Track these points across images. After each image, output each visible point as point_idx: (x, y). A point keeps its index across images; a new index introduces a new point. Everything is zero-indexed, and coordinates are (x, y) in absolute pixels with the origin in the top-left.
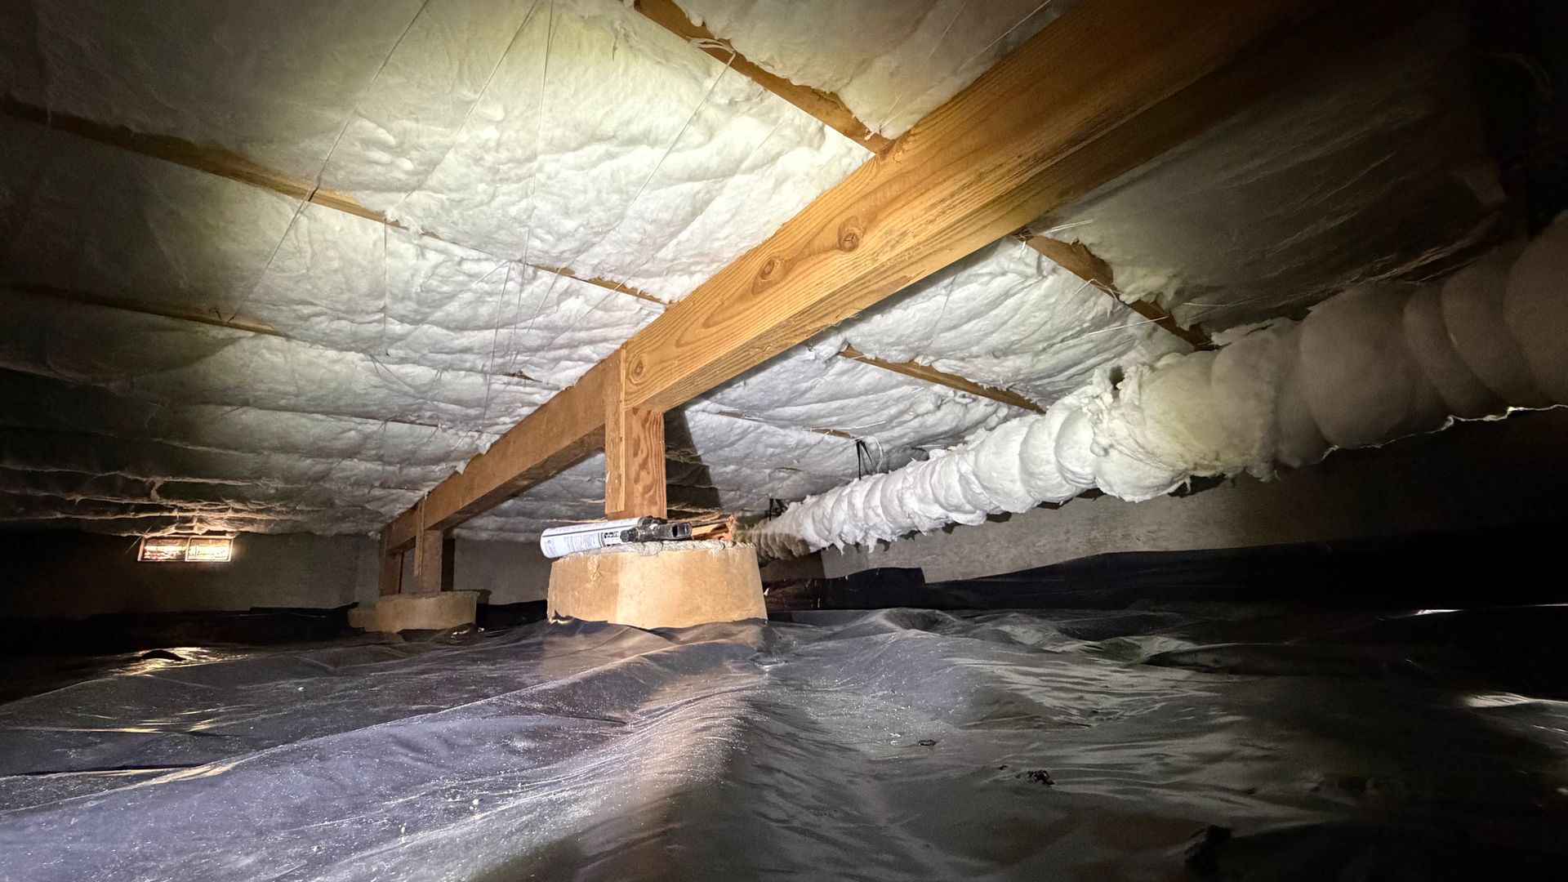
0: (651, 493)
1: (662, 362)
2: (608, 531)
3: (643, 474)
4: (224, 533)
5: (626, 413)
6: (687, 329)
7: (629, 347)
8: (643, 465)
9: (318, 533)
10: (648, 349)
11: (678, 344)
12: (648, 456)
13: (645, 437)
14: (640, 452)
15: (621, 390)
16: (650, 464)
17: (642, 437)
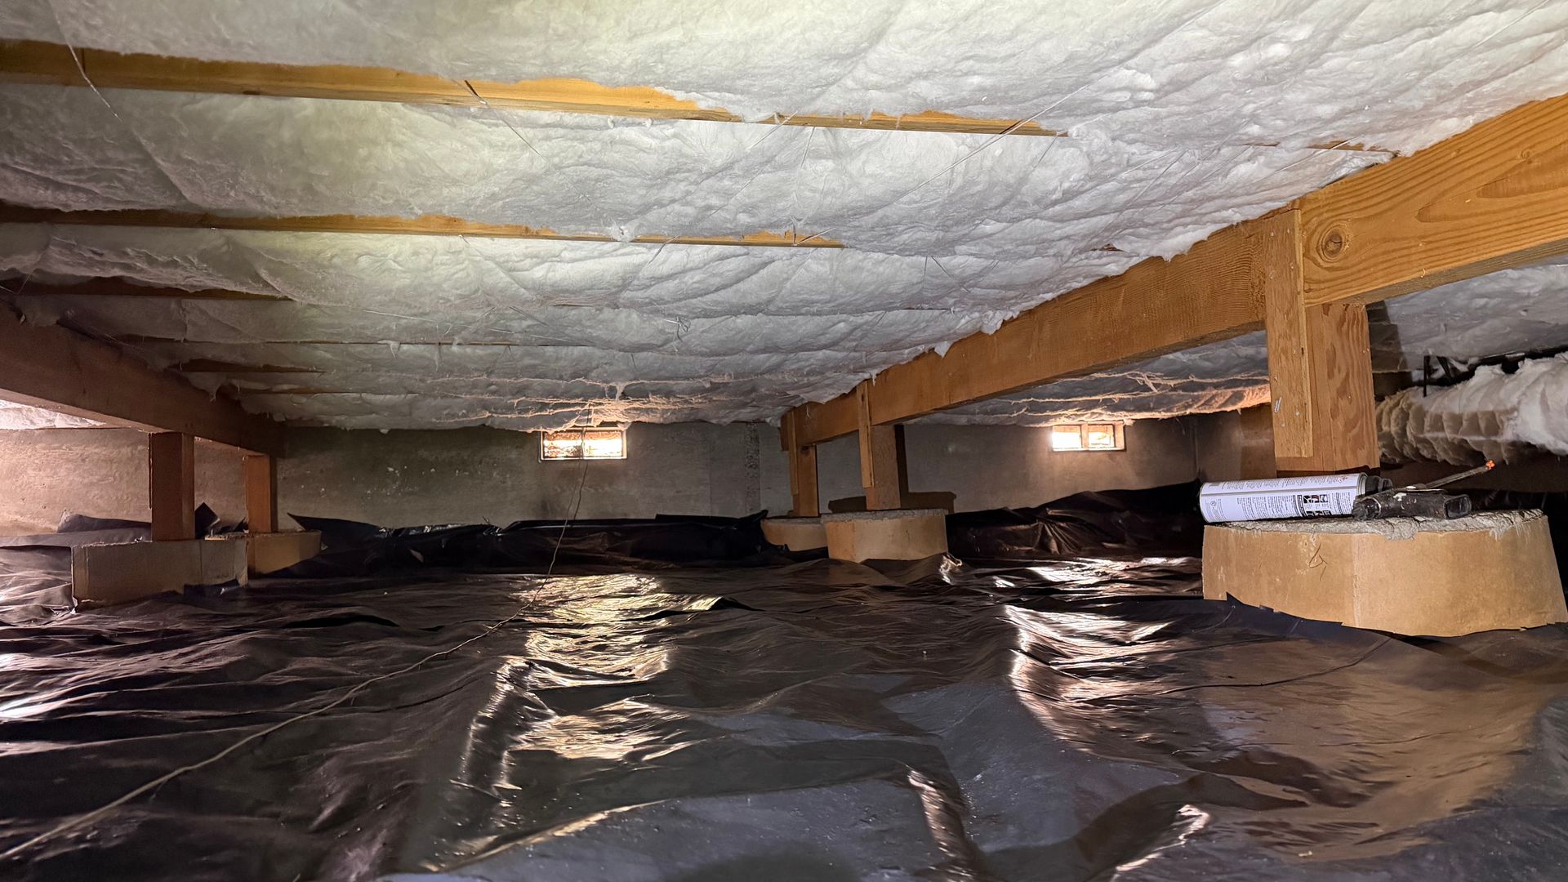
0: (1355, 431)
1: (1385, 240)
2: (1310, 494)
3: (1343, 403)
4: (614, 424)
5: (1308, 311)
6: (1444, 193)
7: (1308, 207)
8: (1343, 392)
9: (714, 421)
10: (1355, 216)
11: (1422, 216)
12: (1348, 375)
13: (1343, 346)
14: (1336, 371)
15: (1297, 276)
16: (1352, 386)
17: (1338, 347)
